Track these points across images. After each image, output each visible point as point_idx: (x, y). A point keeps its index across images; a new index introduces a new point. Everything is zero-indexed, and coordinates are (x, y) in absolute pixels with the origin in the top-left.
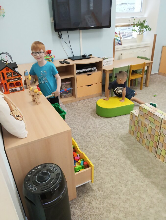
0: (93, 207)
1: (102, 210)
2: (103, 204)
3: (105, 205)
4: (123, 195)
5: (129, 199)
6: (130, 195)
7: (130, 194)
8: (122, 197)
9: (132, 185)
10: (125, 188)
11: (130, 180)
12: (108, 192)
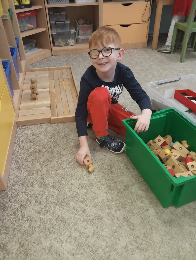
0: (24, 213)
1: (36, 225)
2: (44, 215)
3: (48, 216)
4: (95, 206)
5: (102, 218)
6: (107, 211)
7: (109, 209)
8: (88, 211)
9: (122, 192)
10: (106, 195)
11: (123, 182)
12: (68, 194)
